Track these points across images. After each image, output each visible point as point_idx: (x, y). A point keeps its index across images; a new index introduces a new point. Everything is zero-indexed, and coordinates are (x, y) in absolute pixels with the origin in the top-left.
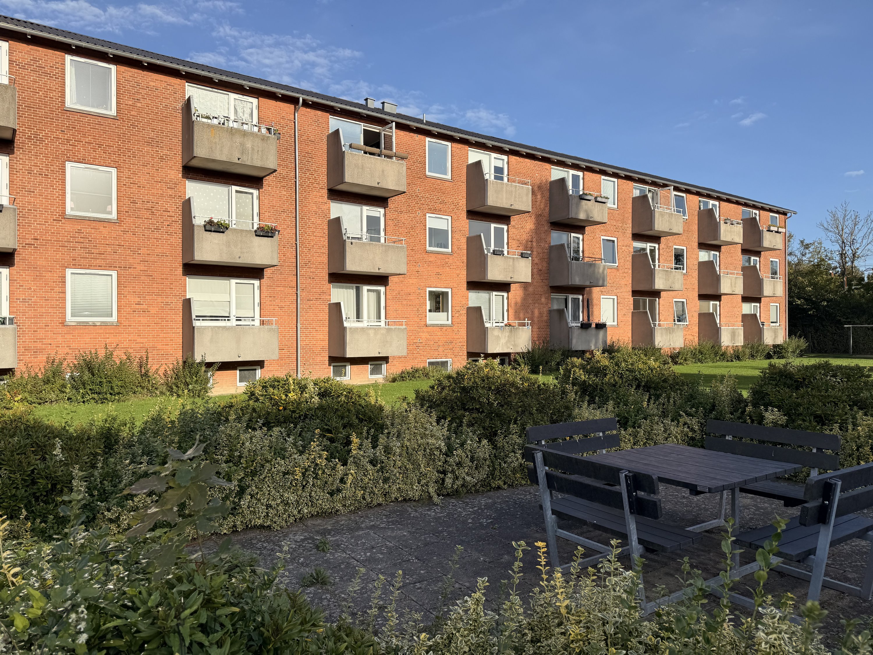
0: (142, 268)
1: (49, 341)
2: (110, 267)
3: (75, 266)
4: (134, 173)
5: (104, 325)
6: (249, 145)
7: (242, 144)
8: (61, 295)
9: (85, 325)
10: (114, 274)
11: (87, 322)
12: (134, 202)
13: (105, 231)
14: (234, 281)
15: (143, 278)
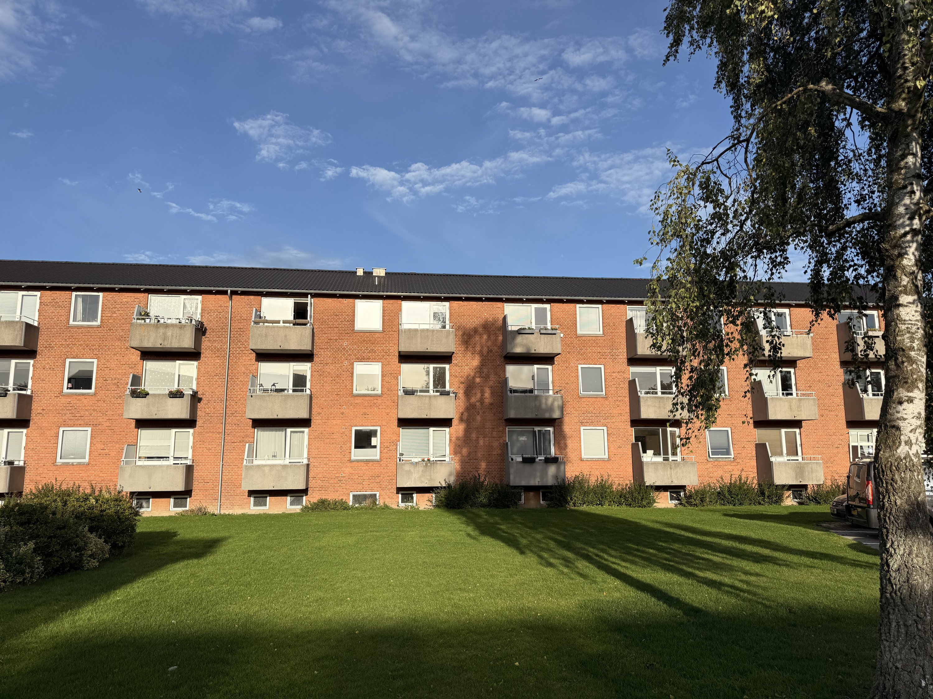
0: (108, 424)
1: (44, 476)
2: (87, 425)
3: (65, 426)
4: (108, 361)
5: (79, 464)
6: (169, 333)
7: (164, 334)
8: (55, 445)
9: (67, 464)
10: (89, 429)
11: (69, 463)
12: (106, 380)
13: (85, 401)
14: (173, 431)
15: (107, 431)
